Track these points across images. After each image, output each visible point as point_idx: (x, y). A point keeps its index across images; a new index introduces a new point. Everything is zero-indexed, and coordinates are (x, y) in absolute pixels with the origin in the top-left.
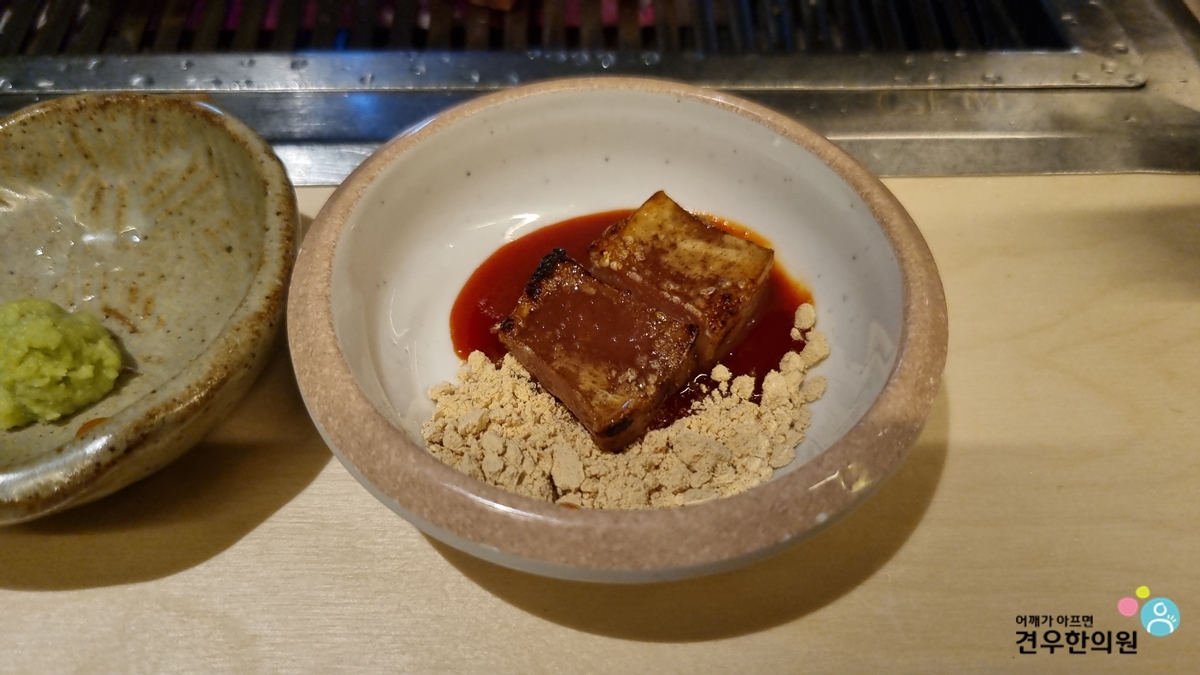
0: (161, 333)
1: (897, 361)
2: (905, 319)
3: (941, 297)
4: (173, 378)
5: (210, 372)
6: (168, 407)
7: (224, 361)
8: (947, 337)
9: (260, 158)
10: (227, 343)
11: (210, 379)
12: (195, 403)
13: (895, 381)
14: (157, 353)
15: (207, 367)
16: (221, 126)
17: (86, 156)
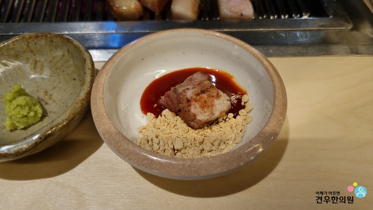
0: (54, 104)
1: (272, 111)
2: (275, 98)
3: (285, 91)
4: (58, 117)
5: (69, 116)
6: (56, 126)
7: (73, 112)
8: (287, 103)
9: (83, 52)
10: (74, 107)
11: (69, 117)
12: (65, 125)
13: (272, 117)
14: (53, 110)
15: (68, 114)
16: (72, 42)
17: (32, 52)
